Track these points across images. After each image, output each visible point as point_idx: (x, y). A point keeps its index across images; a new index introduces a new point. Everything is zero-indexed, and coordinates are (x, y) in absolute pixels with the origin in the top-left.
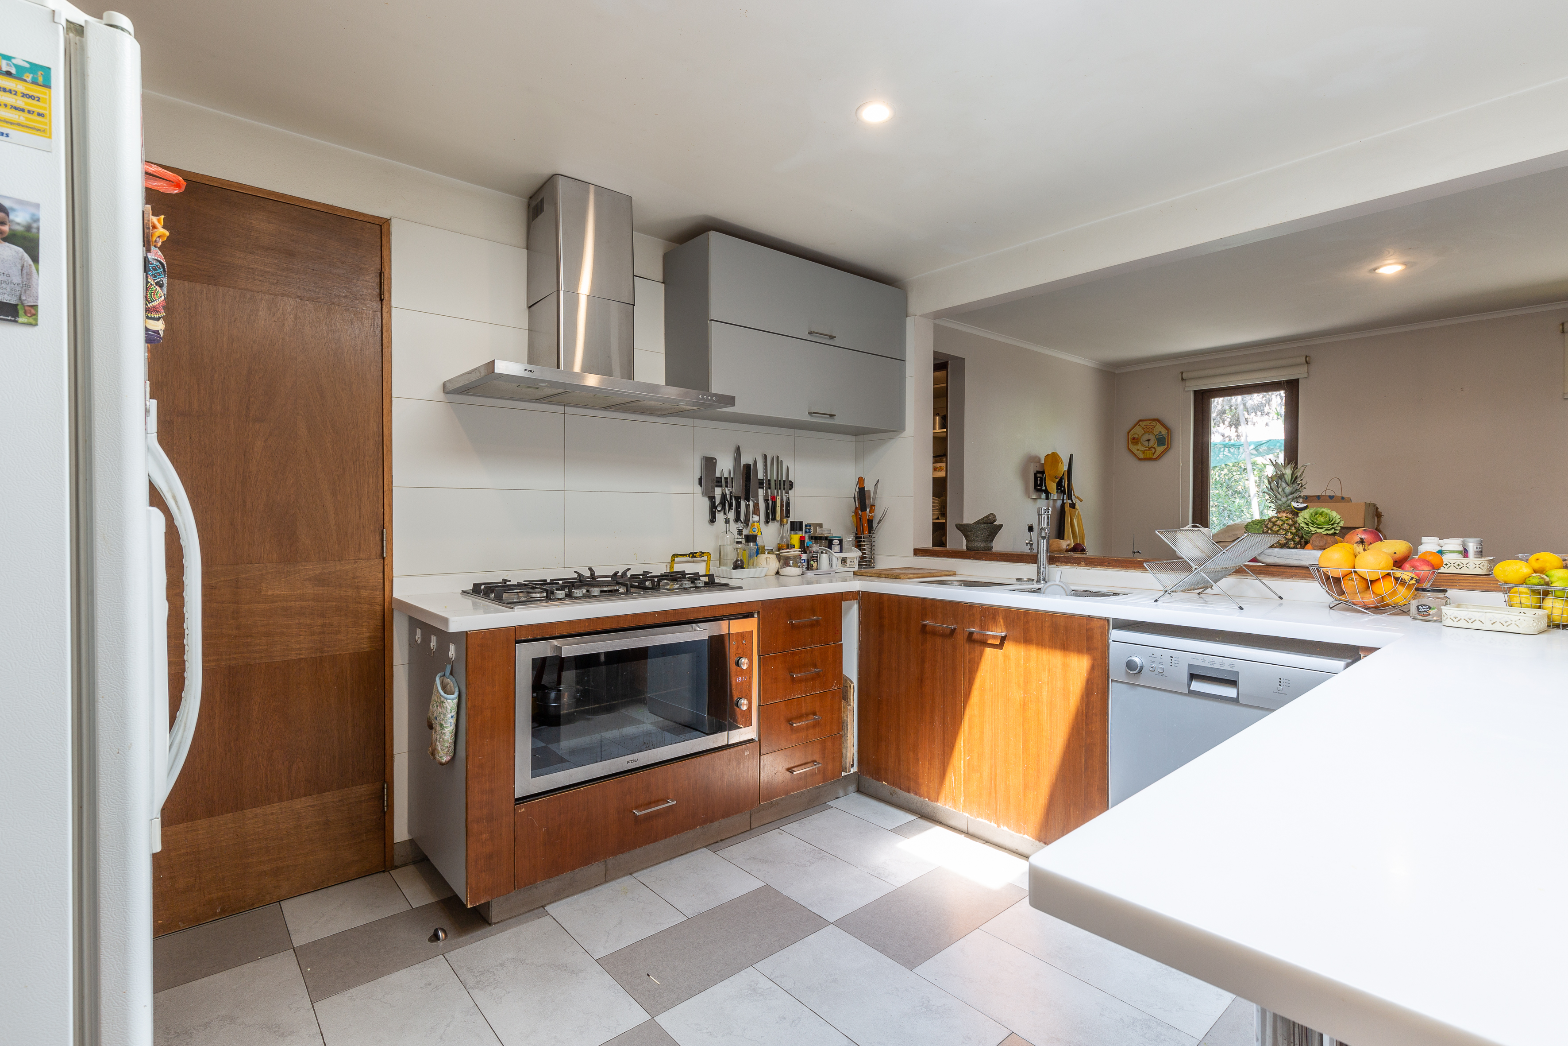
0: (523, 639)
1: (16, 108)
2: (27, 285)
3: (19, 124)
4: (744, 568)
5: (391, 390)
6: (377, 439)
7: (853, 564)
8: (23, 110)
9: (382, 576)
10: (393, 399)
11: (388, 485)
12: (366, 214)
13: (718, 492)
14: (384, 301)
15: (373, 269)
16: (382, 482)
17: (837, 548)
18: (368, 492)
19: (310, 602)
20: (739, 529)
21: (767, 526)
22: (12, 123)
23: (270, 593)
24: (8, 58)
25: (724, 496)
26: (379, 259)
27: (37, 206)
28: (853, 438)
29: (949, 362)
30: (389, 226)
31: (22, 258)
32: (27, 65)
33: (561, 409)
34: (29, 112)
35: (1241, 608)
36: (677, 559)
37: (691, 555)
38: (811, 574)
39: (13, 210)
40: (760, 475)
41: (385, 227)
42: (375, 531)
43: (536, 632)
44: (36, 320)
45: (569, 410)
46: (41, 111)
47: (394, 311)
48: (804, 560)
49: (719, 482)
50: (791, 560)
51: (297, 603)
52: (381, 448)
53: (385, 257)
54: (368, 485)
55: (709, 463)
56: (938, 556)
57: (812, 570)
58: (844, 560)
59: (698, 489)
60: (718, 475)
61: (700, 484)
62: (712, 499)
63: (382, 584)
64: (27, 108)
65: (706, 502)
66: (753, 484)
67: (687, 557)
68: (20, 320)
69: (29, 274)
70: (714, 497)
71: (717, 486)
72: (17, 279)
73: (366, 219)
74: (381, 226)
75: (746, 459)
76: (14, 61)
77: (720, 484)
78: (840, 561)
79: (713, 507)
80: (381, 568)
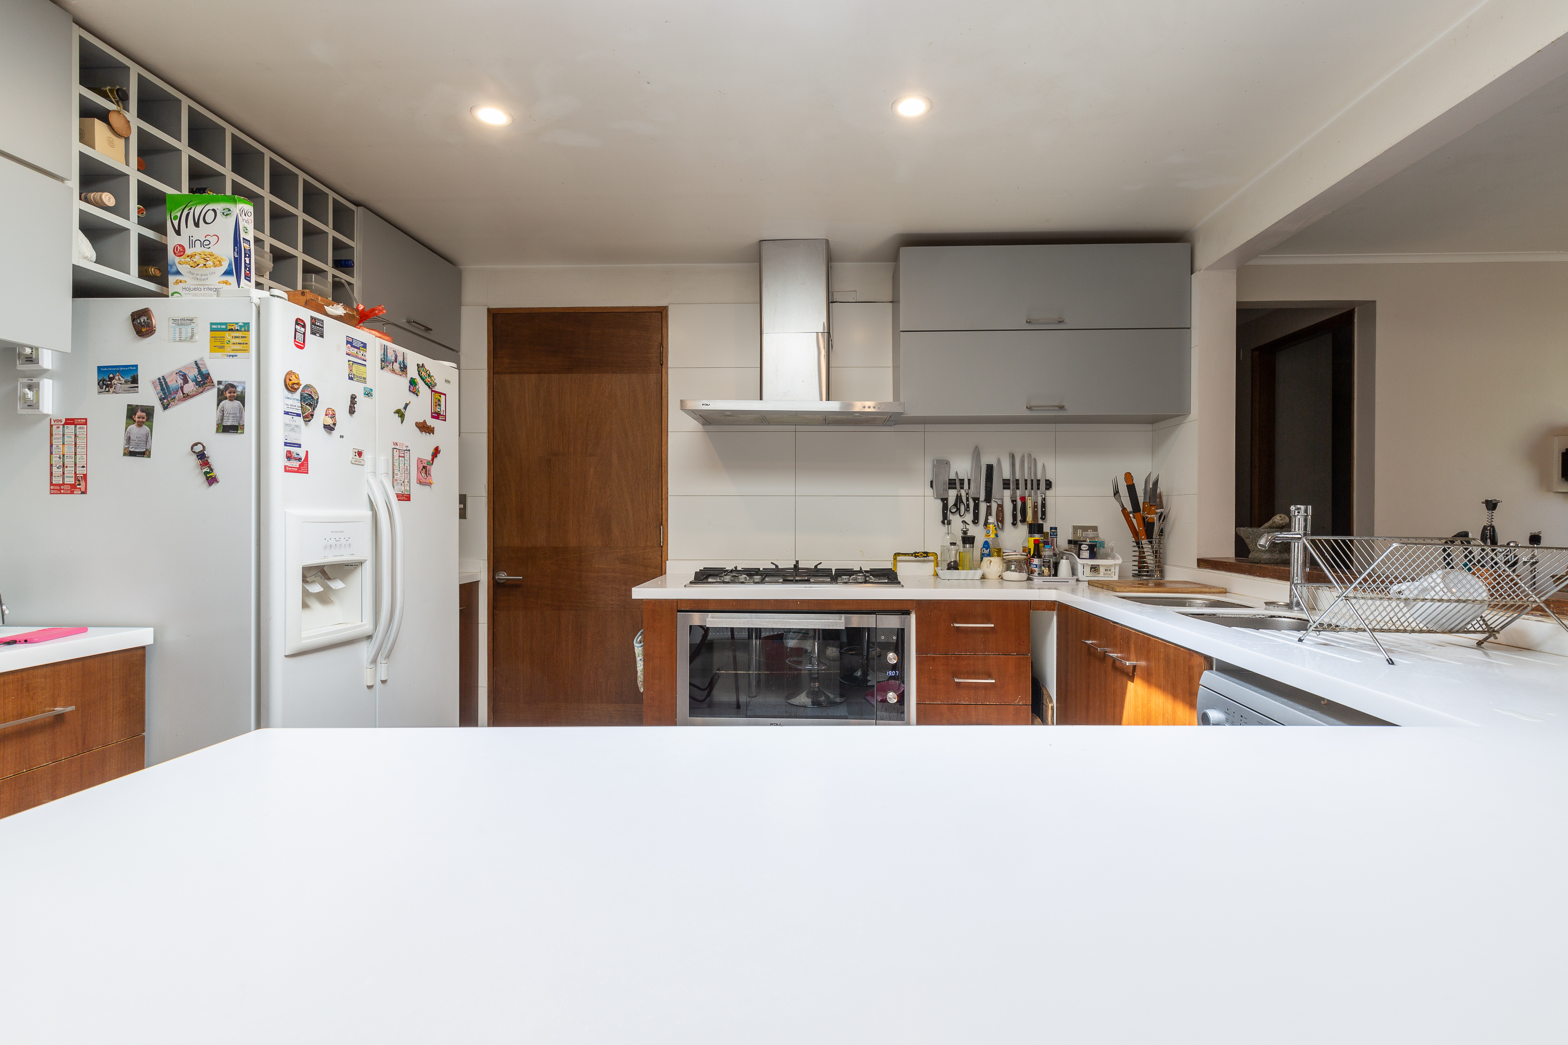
0: (683, 609)
1: (239, 344)
2: (241, 417)
3: (240, 350)
4: (958, 569)
5: (668, 427)
6: (658, 463)
7: (1110, 572)
8: (241, 344)
9: (661, 559)
10: (669, 433)
11: (665, 495)
12: (653, 307)
13: (952, 494)
14: (663, 366)
15: (656, 344)
16: (661, 493)
17: (1085, 554)
18: (652, 500)
19: (619, 574)
20: (964, 531)
21: (1016, 528)
22: (238, 350)
23: (597, 566)
24: (237, 324)
25: (959, 498)
26: (660, 336)
27: (244, 382)
28: (1149, 427)
29: (1356, 309)
30: (667, 311)
31: (240, 406)
32: (243, 324)
33: (792, 428)
34: (243, 344)
35: (1391, 662)
36: (899, 558)
37: (914, 555)
38: (1040, 580)
39: (238, 386)
40: (1007, 475)
41: (664, 313)
42: (656, 527)
43: (693, 605)
44: (243, 431)
45: (799, 428)
46: (246, 342)
47: (671, 372)
48: (1036, 565)
49: (952, 484)
50: (1013, 564)
51: (612, 574)
52: (660, 468)
53: (664, 334)
54: (653, 494)
55: (942, 465)
56: (1218, 569)
57: (1043, 576)
58: (1095, 568)
59: (929, 491)
60: (952, 476)
61: (932, 486)
62: (945, 501)
63: (661, 565)
64: (242, 342)
65: (940, 504)
66: (997, 484)
67: (909, 556)
68: (239, 432)
69: (242, 412)
70: (946, 499)
71: (949, 488)
72: (238, 415)
73: (653, 310)
74: (662, 312)
75: (986, 460)
76: (239, 324)
77: (954, 486)
78: (1087, 569)
79: (945, 507)
80: (660, 554)
